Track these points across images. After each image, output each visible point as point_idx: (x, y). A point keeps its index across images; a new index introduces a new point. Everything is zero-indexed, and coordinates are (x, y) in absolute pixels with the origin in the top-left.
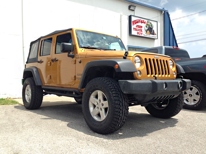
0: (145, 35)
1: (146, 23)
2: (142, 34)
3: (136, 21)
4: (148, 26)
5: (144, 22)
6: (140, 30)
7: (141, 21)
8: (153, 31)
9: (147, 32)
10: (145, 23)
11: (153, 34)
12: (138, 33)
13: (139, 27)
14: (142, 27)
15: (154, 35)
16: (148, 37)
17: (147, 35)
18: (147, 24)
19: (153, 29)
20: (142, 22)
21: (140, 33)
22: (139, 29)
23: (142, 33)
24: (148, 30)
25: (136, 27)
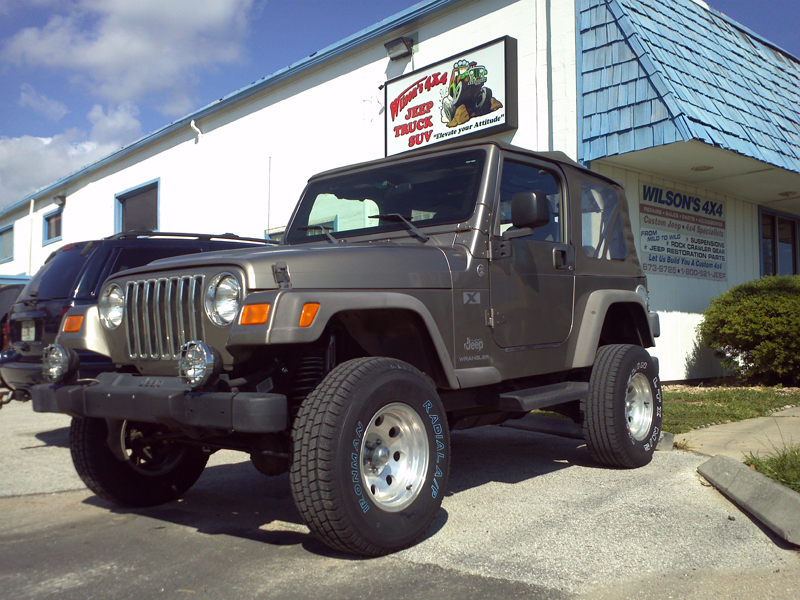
0: (442, 135)
1: (449, 77)
2: (432, 135)
3: (407, 93)
4: (460, 84)
5: (439, 77)
7: (424, 82)
8: (484, 95)
9: (453, 116)
10: (444, 80)
11: (487, 107)
12: (412, 141)
13: (418, 110)
14: (430, 105)
15: (491, 111)
17: (454, 129)
18: (455, 81)
19: (485, 85)
20: (429, 86)
21: (422, 135)
22: (421, 120)
23: (432, 131)
24: (457, 105)
25: (407, 117)
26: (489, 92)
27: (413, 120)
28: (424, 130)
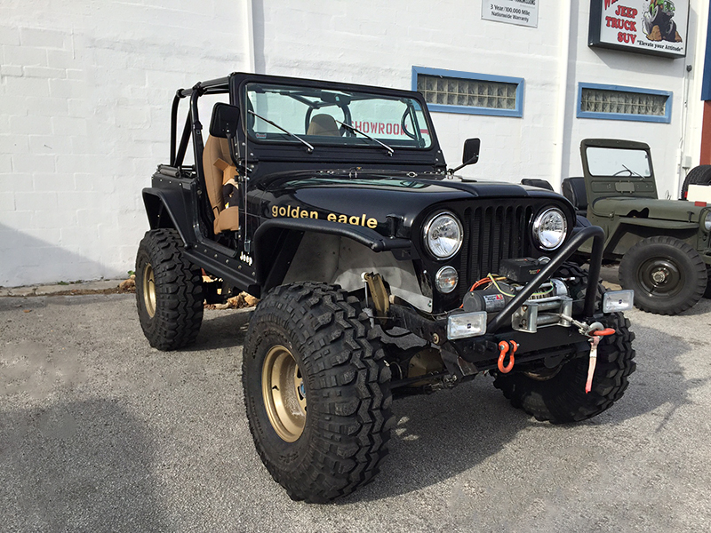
0: (643, 44)
2: (636, 40)
4: (657, 7)
8: (672, 26)
9: (650, 32)
11: (673, 37)
12: (621, 36)
13: (626, 11)
14: (635, 12)
15: (673, 40)
17: (652, 42)
18: (655, 2)
19: (673, 18)
21: (629, 35)
22: (627, 21)
24: (654, 23)
25: (617, 13)
26: (675, 25)
27: (622, 18)
28: (629, 32)
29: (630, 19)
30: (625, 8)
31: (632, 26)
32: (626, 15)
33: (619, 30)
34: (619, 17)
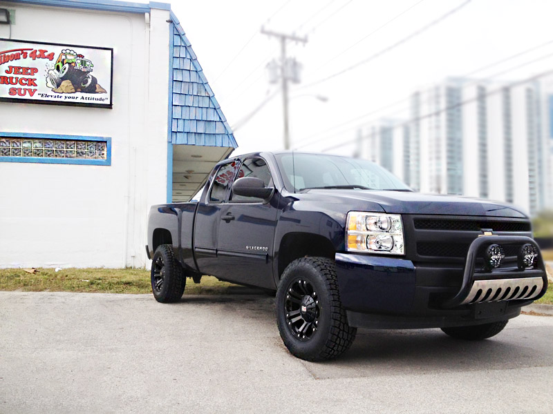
0: (47, 96)
1: (56, 57)
2: (36, 93)
3: (10, 54)
4: (67, 66)
5: (46, 54)
6: (26, 80)
8: (90, 81)
9: (58, 85)
10: (51, 57)
11: (92, 89)
12: (12, 91)
13: (21, 70)
14: (35, 70)
15: (95, 93)
16: (63, 99)
17: (60, 95)
18: (62, 61)
19: (91, 73)
20: (34, 56)
21: (25, 90)
22: (24, 79)
23: (36, 90)
24: (63, 79)
25: (7, 72)
26: (94, 80)
27: (15, 76)
29: (27, 77)
30: (20, 68)
31: (32, 82)
32: (21, 73)
33: (10, 86)
34: (12, 75)
